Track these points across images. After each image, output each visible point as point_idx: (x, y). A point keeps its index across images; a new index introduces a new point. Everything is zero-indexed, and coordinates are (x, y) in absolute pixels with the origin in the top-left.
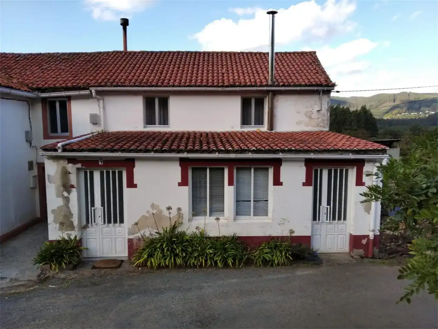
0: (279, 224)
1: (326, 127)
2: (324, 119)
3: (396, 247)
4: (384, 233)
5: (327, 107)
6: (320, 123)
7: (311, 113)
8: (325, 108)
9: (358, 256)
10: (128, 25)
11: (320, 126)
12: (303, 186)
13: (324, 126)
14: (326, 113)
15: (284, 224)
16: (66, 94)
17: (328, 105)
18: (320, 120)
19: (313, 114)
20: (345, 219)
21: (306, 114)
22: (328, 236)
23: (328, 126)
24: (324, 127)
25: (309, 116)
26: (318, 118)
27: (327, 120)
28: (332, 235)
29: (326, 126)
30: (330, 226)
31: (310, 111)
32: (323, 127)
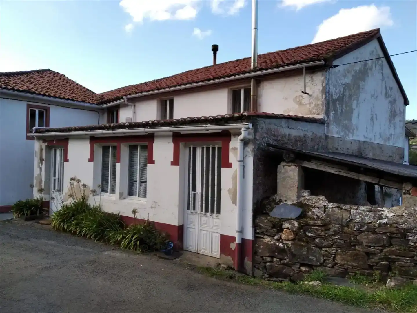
0: (152, 207)
1: (320, 114)
2: (318, 103)
3: (281, 266)
4: (263, 241)
5: (321, 88)
6: (313, 109)
7: (301, 98)
8: (319, 90)
9: (226, 265)
10: (217, 50)
11: (312, 112)
12: (171, 165)
13: (318, 112)
14: (320, 95)
15: (155, 207)
16: (114, 103)
17: (322, 85)
18: (313, 105)
19: (303, 99)
20: (219, 212)
21: (295, 100)
22: (203, 232)
23: (322, 113)
24: (319, 114)
25: (299, 102)
26: (310, 103)
27: (322, 105)
28: (207, 231)
29: (321, 112)
30: (204, 219)
31: (299, 96)
32: (317, 114)
